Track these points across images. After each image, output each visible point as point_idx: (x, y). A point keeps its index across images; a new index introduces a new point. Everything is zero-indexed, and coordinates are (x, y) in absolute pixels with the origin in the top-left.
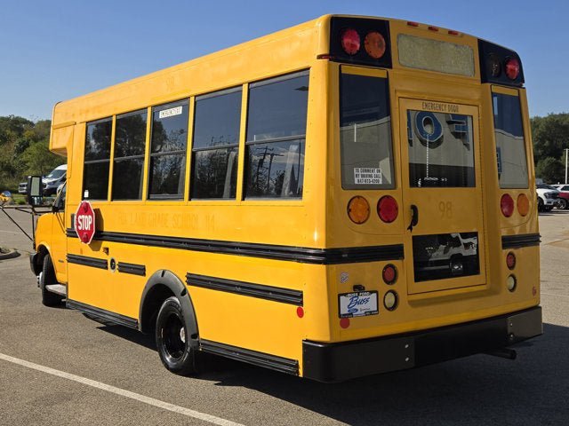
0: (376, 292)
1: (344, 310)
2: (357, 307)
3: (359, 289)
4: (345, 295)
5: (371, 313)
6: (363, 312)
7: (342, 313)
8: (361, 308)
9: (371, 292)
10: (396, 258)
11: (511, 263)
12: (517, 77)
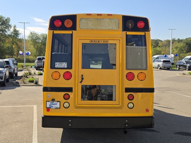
0: (60, 102)
1: (48, 106)
2: (52, 106)
3: (53, 100)
4: (49, 101)
5: (57, 108)
6: (55, 107)
7: (47, 107)
8: (54, 106)
9: (58, 102)
10: (70, 92)
11: (131, 98)
12: (144, 28)
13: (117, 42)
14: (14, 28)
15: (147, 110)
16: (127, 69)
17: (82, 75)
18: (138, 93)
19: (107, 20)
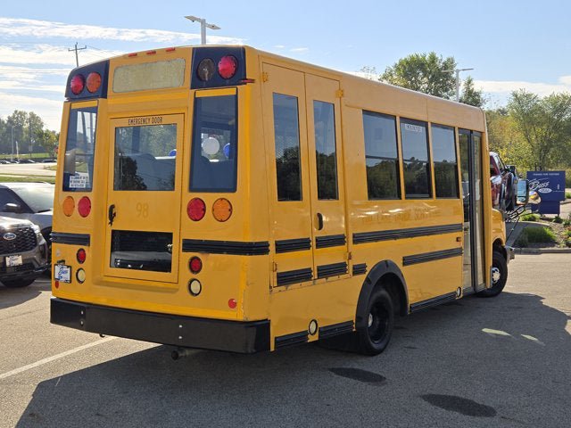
0: (70, 267)
4: (57, 265)
5: (67, 281)
6: (64, 279)
7: (56, 277)
10: (85, 245)
11: (195, 266)
12: (233, 75)
13: (178, 120)
14: (468, 88)
15: (232, 304)
16: (192, 189)
17: (112, 207)
18: (211, 255)
19: (164, 64)
